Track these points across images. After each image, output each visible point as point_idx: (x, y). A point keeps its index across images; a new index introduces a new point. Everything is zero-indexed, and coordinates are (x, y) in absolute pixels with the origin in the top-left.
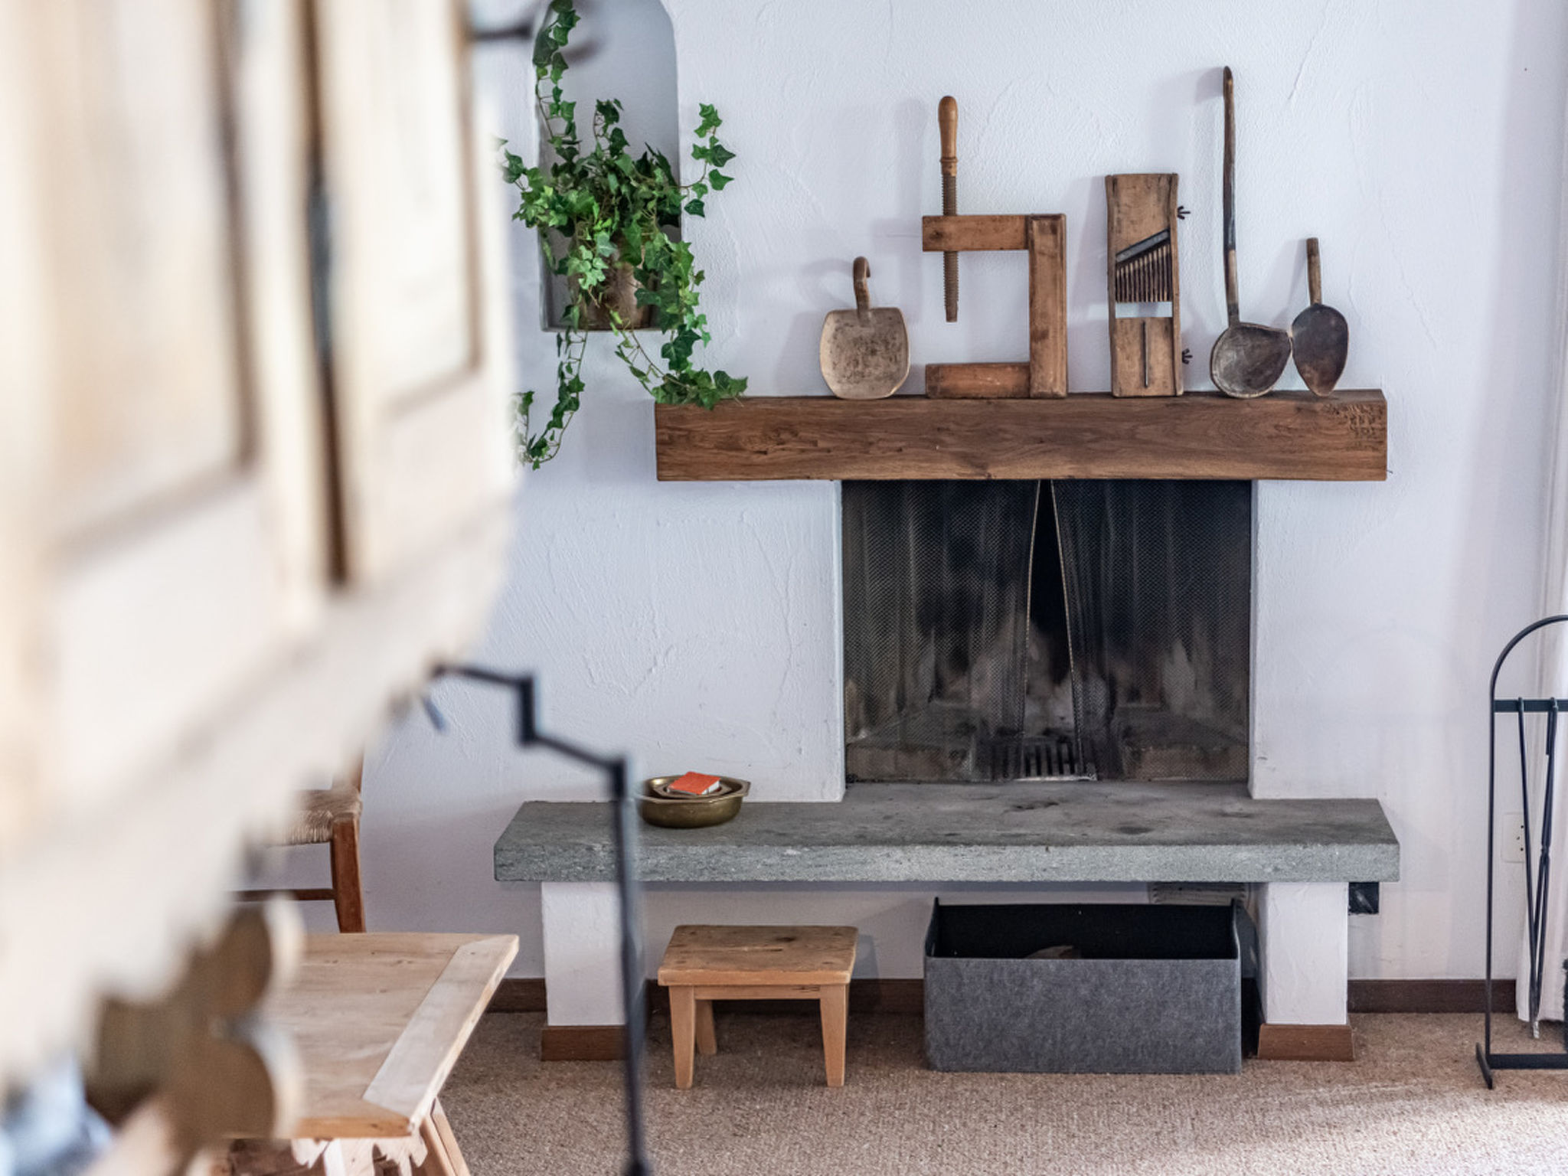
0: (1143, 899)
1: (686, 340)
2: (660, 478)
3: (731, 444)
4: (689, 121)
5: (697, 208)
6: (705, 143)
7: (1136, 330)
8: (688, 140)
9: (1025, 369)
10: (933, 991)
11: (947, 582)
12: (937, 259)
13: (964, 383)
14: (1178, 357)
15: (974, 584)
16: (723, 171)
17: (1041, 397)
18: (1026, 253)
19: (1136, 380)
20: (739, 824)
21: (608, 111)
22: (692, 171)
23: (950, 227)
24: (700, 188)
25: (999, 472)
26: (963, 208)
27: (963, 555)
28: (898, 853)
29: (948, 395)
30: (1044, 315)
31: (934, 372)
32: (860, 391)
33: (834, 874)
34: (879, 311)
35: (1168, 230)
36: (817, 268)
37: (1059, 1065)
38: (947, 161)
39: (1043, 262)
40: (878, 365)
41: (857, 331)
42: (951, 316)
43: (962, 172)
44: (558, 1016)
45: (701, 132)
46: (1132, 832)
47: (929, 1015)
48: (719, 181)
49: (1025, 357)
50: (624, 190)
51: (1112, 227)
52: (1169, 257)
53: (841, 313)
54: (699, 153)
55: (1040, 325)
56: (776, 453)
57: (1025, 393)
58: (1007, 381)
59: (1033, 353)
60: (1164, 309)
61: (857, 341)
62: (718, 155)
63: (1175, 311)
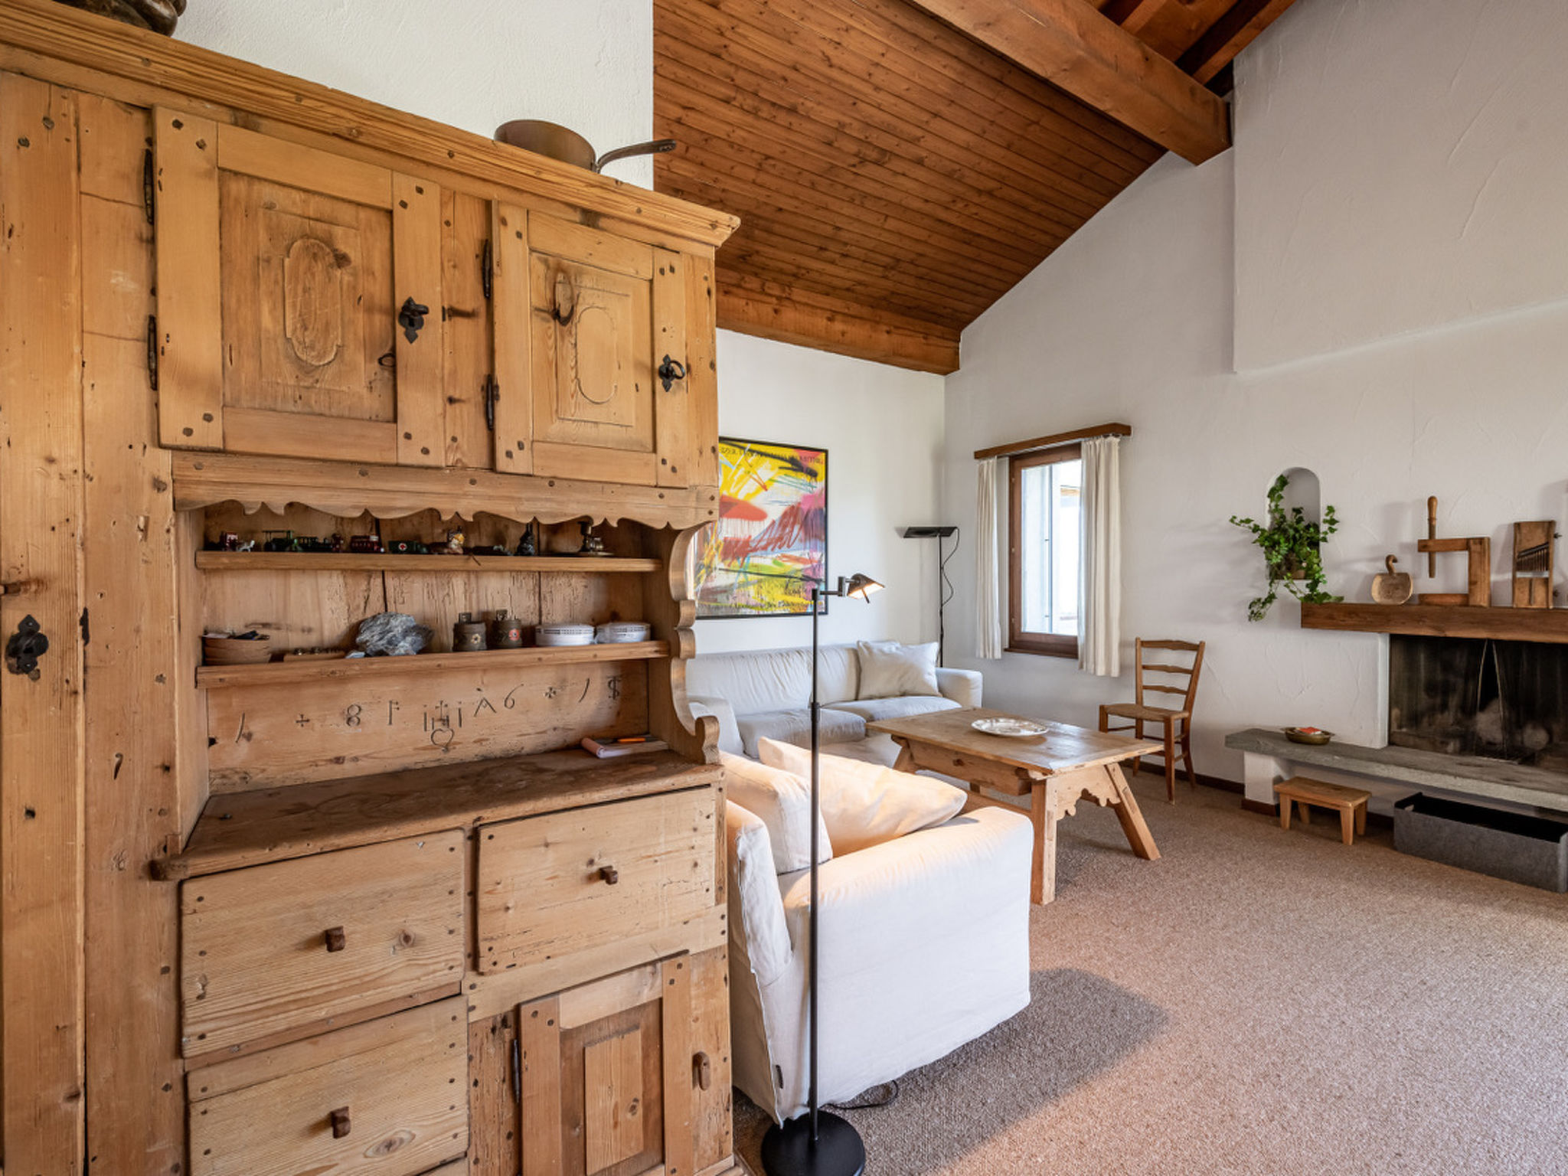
0: (1532, 814)
1: (1316, 583)
2: (1302, 626)
3: (1331, 617)
4: (1323, 511)
5: (1325, 540)
6: (1328, 518)
7: (1528, 583)
8: (1323, 517)
9: (1466, 597)
10: (1397, 821)
11: (1440, 677)
12: (1425, 556)
13: (1436, 600)
14: (1551, 594)
15: (1452, 678)
16: (1334, 527)
17: (1474, 606)
18: (1467, 553)
19: (1526, 601)
20: (1326, 747)
21: (1297, 511)
22: (1324, 527)
23: (1431, 543)
24: (1326, 533)
25: (1450, 634)
26: (1438, 536)
27: (1447, 667)
28: (1383, 766)
29: (1429, 604)
30: (1476, 575)
31: (1422, 596)
32: (1389, 602)
33: (1354, 769)
34: (1399, 574)
35: (1547, 543)
36: (1375, 560)
37: (1458, 864)
38: (1431, 520)
39: (1476, 557)
40: (1400, 593)
41: (1391, 581)
42: (1431, 574)
43: (1437, 524)
44: (1249, 795)
45: (1327, 515)
46: (1508, 781)
47: (1395, 829)
48: (1332, 530)
49: (1466, 591)
50: (1297, 535)
51: (1516, 542)
52: (1548, 554)
53: (1382, 575)
54: (1325, 521)
55: (1473, 579)
56: (1350, 622)
57: (1466, 604)
58: (1458, 600)
59: (1470, 590)
60: (1546, 574)
61: (1391, 585)
62: (1333, 522)
63: (1551, 575)
